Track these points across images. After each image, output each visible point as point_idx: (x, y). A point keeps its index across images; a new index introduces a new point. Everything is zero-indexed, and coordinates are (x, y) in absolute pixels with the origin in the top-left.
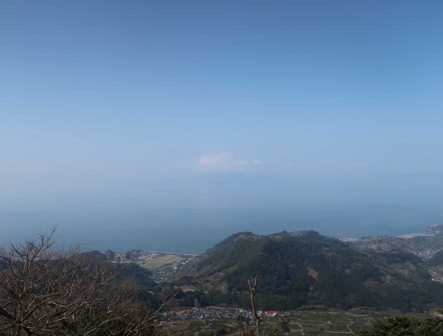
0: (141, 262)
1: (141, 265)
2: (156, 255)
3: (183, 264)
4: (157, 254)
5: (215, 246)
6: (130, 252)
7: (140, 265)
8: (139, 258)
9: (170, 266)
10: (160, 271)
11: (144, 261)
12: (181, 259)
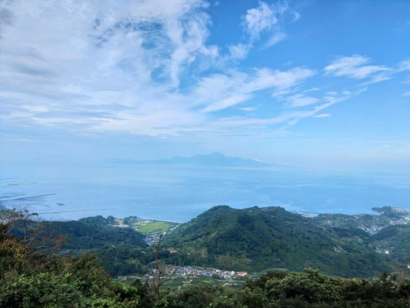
0: (136, 227)
1: (136, 230)
2: (149, 222)
3: (171, 231)
6: (128, 218)
8: (135, 224)
9: (160, 231)
10: (152, 235)
11: (139, 226)
12: (169, 226)
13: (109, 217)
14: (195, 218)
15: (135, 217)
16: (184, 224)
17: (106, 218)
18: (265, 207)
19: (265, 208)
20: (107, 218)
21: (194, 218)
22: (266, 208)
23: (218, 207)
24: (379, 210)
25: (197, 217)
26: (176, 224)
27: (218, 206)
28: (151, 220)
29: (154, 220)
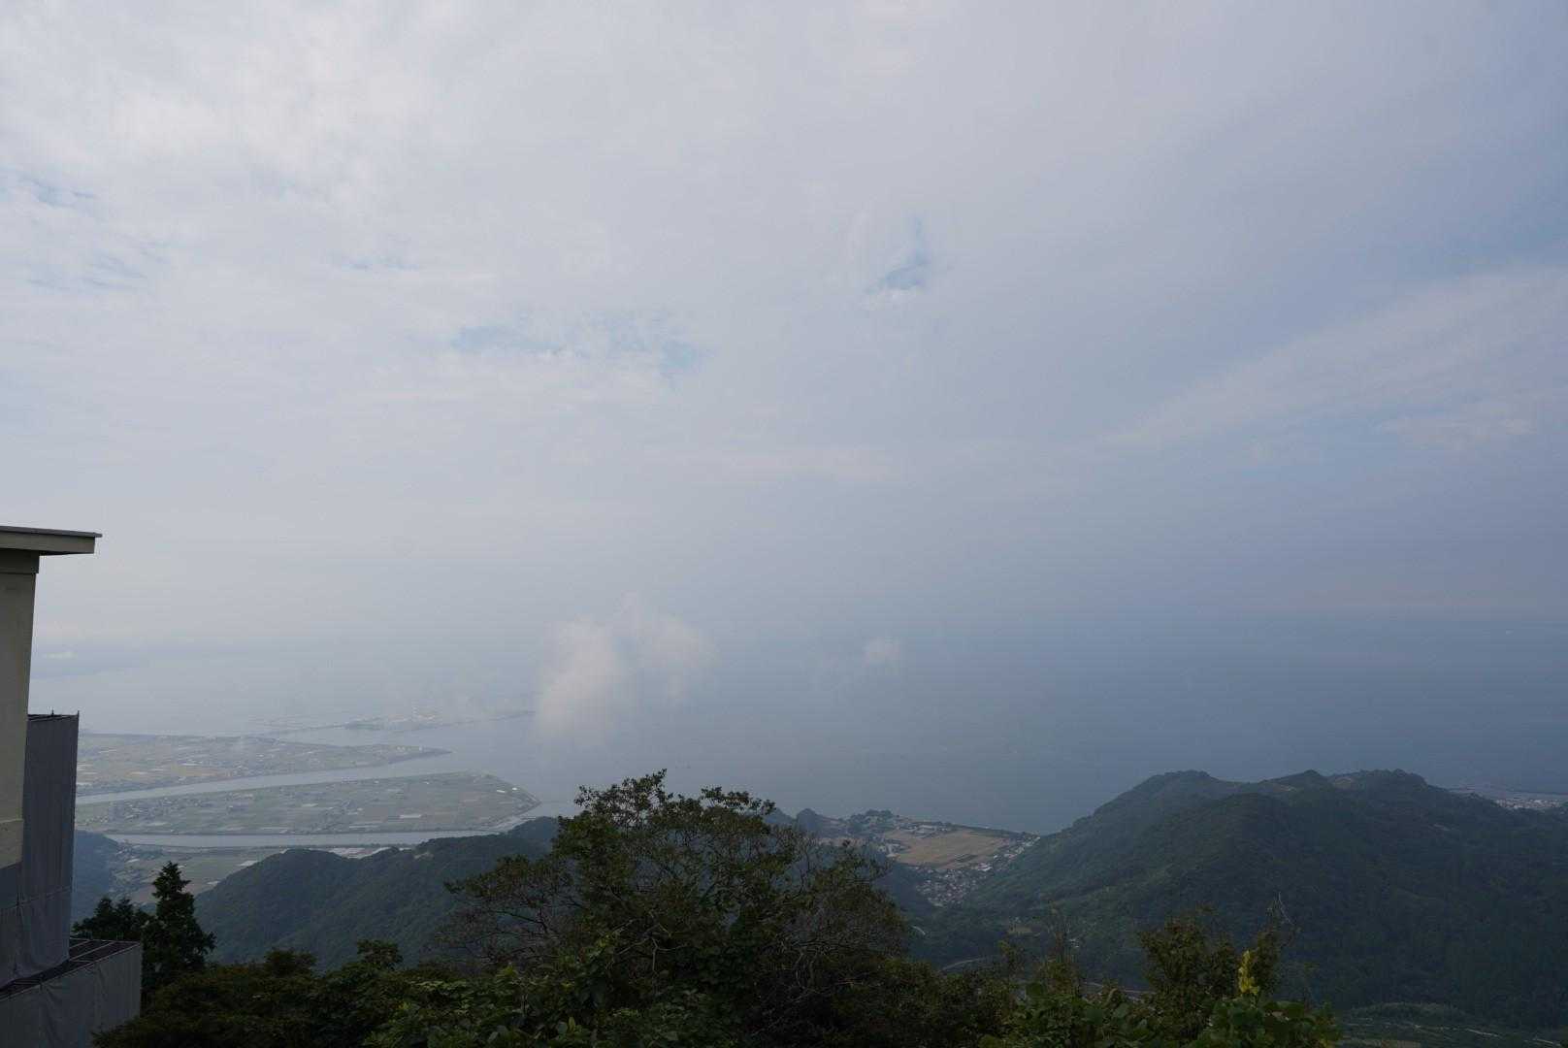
0: (890, 847)
1: (891, 855)
2: (933, 829)
3: (1007, 859)
4: (935, 827)
5: (1098, 811)
6: (861, 817)
7: (888, 852)
9: (971, 862)
10: (943, 874)
11: (900, 843)
12: (1000, 843)
15: (887, 814)
16: (1050, 836)
23: (1172, 777)
26: (1024, 836)
28: (939, 823)
29: (948, 825)
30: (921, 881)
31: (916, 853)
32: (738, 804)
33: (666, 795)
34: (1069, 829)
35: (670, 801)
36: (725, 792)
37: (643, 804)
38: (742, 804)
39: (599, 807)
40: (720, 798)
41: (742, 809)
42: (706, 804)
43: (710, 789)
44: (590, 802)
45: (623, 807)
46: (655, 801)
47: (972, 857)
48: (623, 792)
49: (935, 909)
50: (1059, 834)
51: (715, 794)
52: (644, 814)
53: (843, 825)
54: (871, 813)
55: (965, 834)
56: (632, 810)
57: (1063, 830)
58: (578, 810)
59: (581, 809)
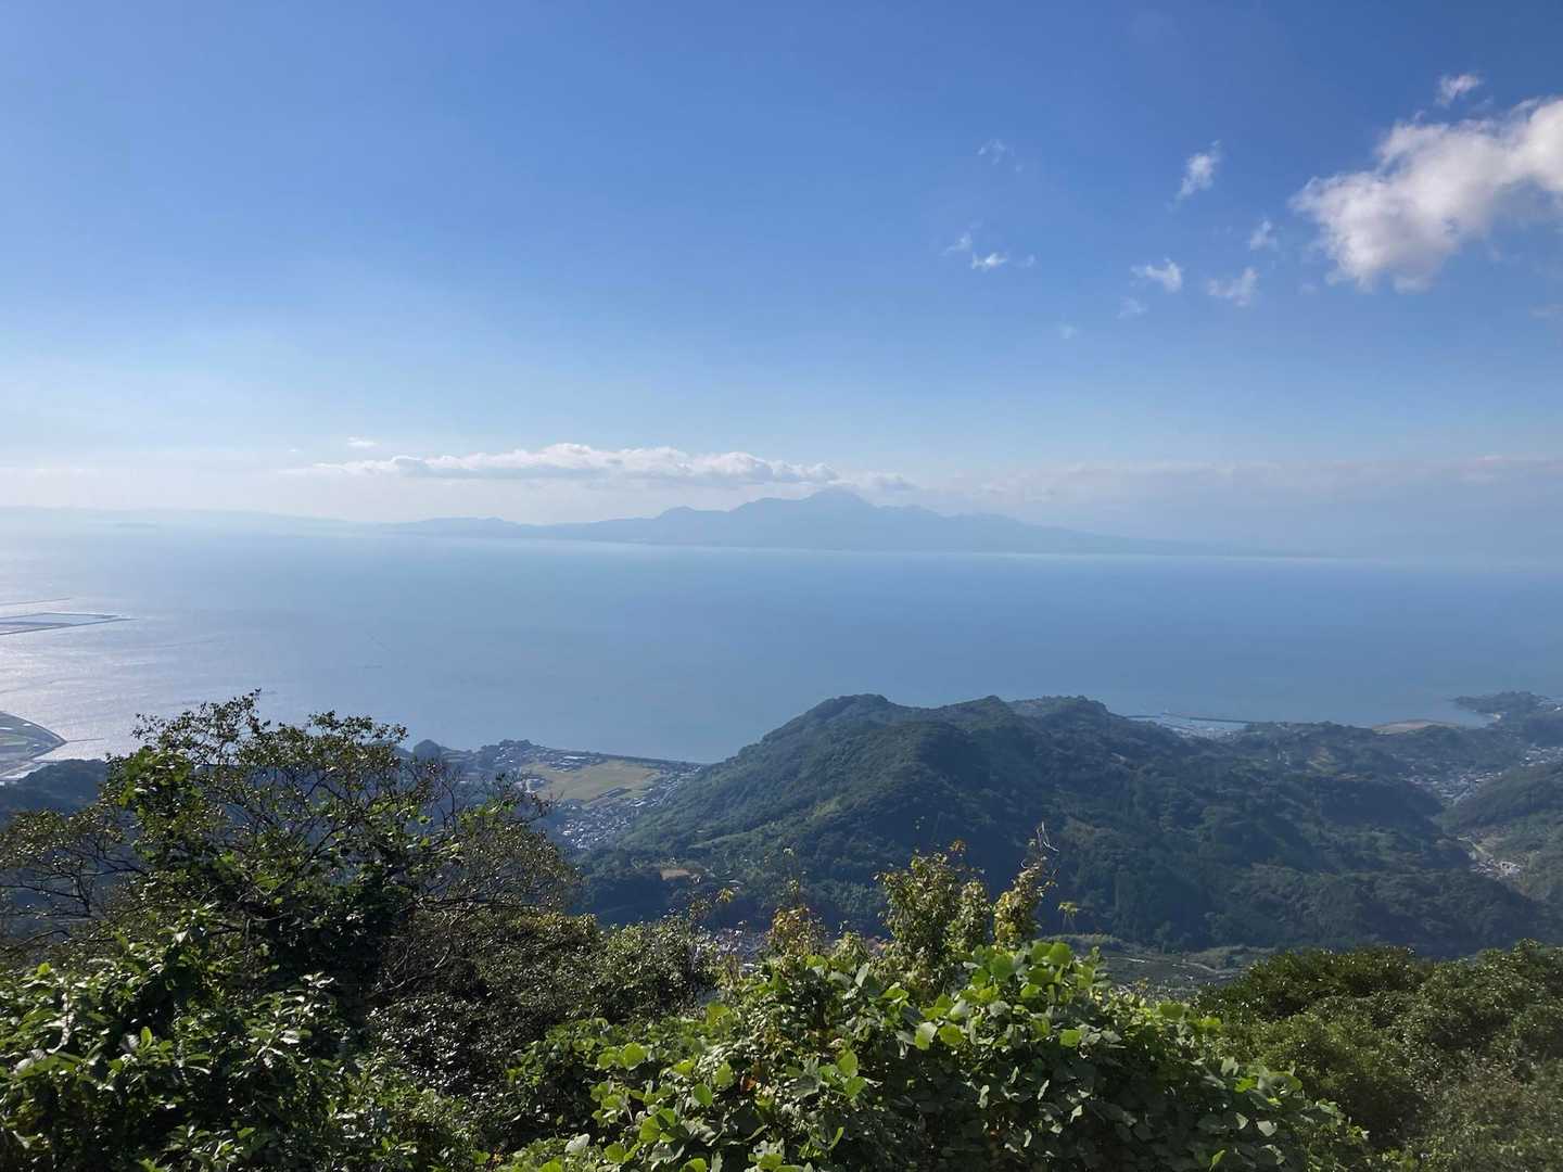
0: (528, 782)
1: (529, 791)
2: (579, 761)
3: (664, 793)
4: (582, 758)
5: (766, 739)
6: (493, 749)
7: (525, 789)
8: (523, 769)
9: (621, 797)
10: (588, 812)
11: (538, 776)
12: (657, 775)
13: (421, 744)
14: (757, 745)
15: (525, 745)
16: (712, 767)
17: (411, 751)
18: (1028, 698)
19: (1025, 702)
20: (415, 748)
21: (752, 743)
22: (1031, 701)
23: (847, 702)
24: (1484, 707)
25: (761, 739)
26: (685, 767)
27: (842, 698)
28: (587, 754)
29: (598, 755)
30: (563, 821)
31: (560, 788)
32: (356, 732)
33: (260, 723)
34: (733, 758)
35: (267, 730)
36: (339, 717)
37: (231, 736)
38: (364, 731)
39: (164, 739)
40: (334, 725)
41: (363, 737)
42: (316, 732)
43: (319, 715)
44: (152, 734)
45: (199, 738)
46: (246, 733)
47: (623, 791)
48: (200, 720)
49: (579, 852)
50: (721, 764)
51: (328, 721)
52: (230, 748)
53: (472, 758)
54: (506, 744)
55: (617, 765)
56: (214, 743)
57: (727, 760)
58: (136, 746)
59: (139, 744)
